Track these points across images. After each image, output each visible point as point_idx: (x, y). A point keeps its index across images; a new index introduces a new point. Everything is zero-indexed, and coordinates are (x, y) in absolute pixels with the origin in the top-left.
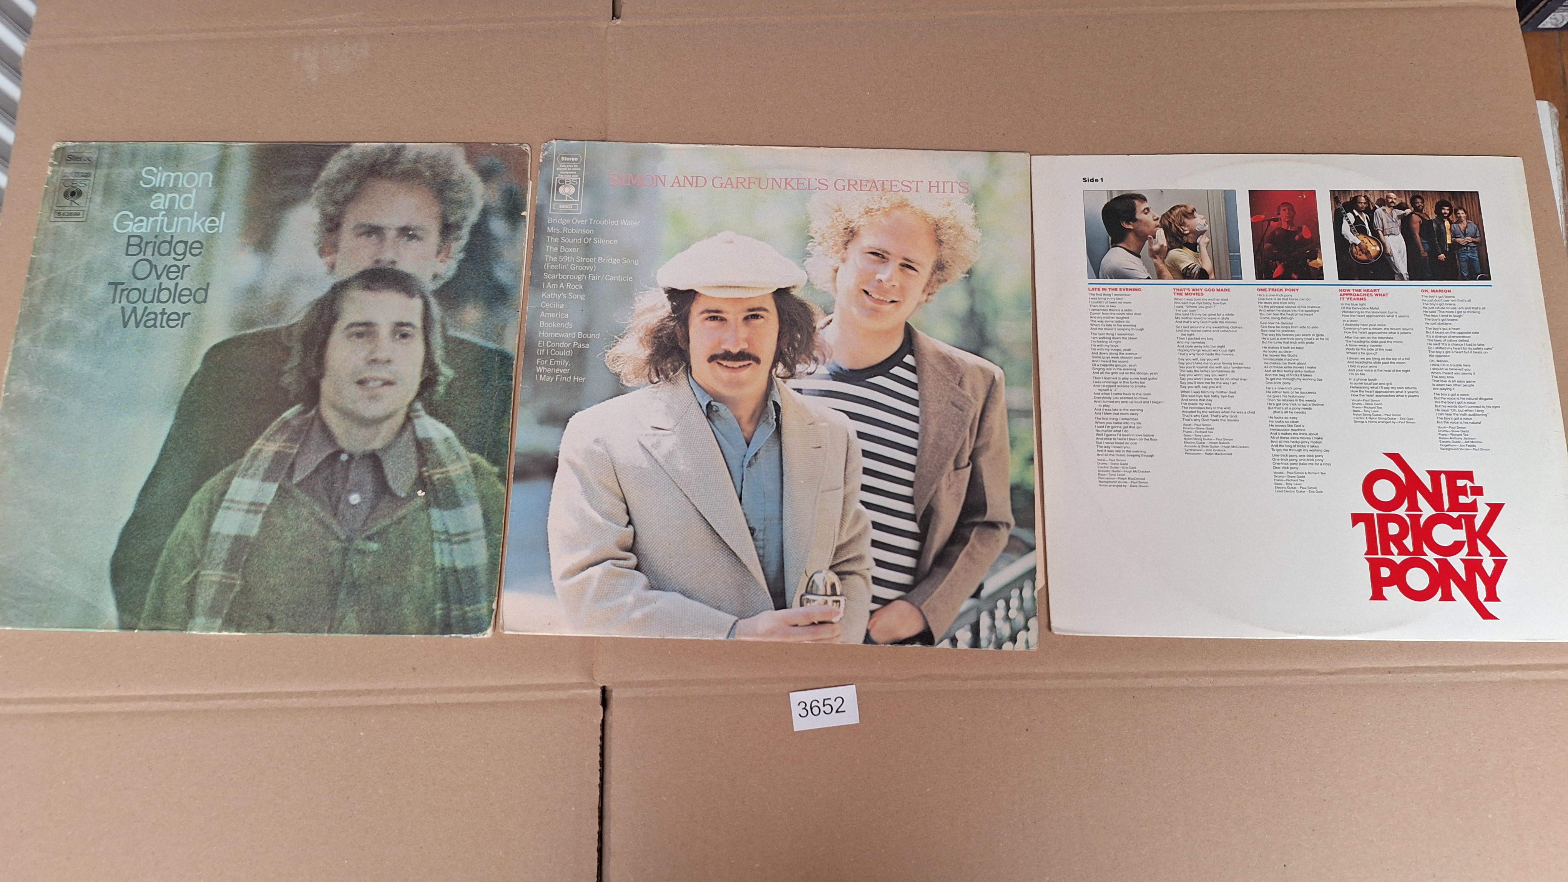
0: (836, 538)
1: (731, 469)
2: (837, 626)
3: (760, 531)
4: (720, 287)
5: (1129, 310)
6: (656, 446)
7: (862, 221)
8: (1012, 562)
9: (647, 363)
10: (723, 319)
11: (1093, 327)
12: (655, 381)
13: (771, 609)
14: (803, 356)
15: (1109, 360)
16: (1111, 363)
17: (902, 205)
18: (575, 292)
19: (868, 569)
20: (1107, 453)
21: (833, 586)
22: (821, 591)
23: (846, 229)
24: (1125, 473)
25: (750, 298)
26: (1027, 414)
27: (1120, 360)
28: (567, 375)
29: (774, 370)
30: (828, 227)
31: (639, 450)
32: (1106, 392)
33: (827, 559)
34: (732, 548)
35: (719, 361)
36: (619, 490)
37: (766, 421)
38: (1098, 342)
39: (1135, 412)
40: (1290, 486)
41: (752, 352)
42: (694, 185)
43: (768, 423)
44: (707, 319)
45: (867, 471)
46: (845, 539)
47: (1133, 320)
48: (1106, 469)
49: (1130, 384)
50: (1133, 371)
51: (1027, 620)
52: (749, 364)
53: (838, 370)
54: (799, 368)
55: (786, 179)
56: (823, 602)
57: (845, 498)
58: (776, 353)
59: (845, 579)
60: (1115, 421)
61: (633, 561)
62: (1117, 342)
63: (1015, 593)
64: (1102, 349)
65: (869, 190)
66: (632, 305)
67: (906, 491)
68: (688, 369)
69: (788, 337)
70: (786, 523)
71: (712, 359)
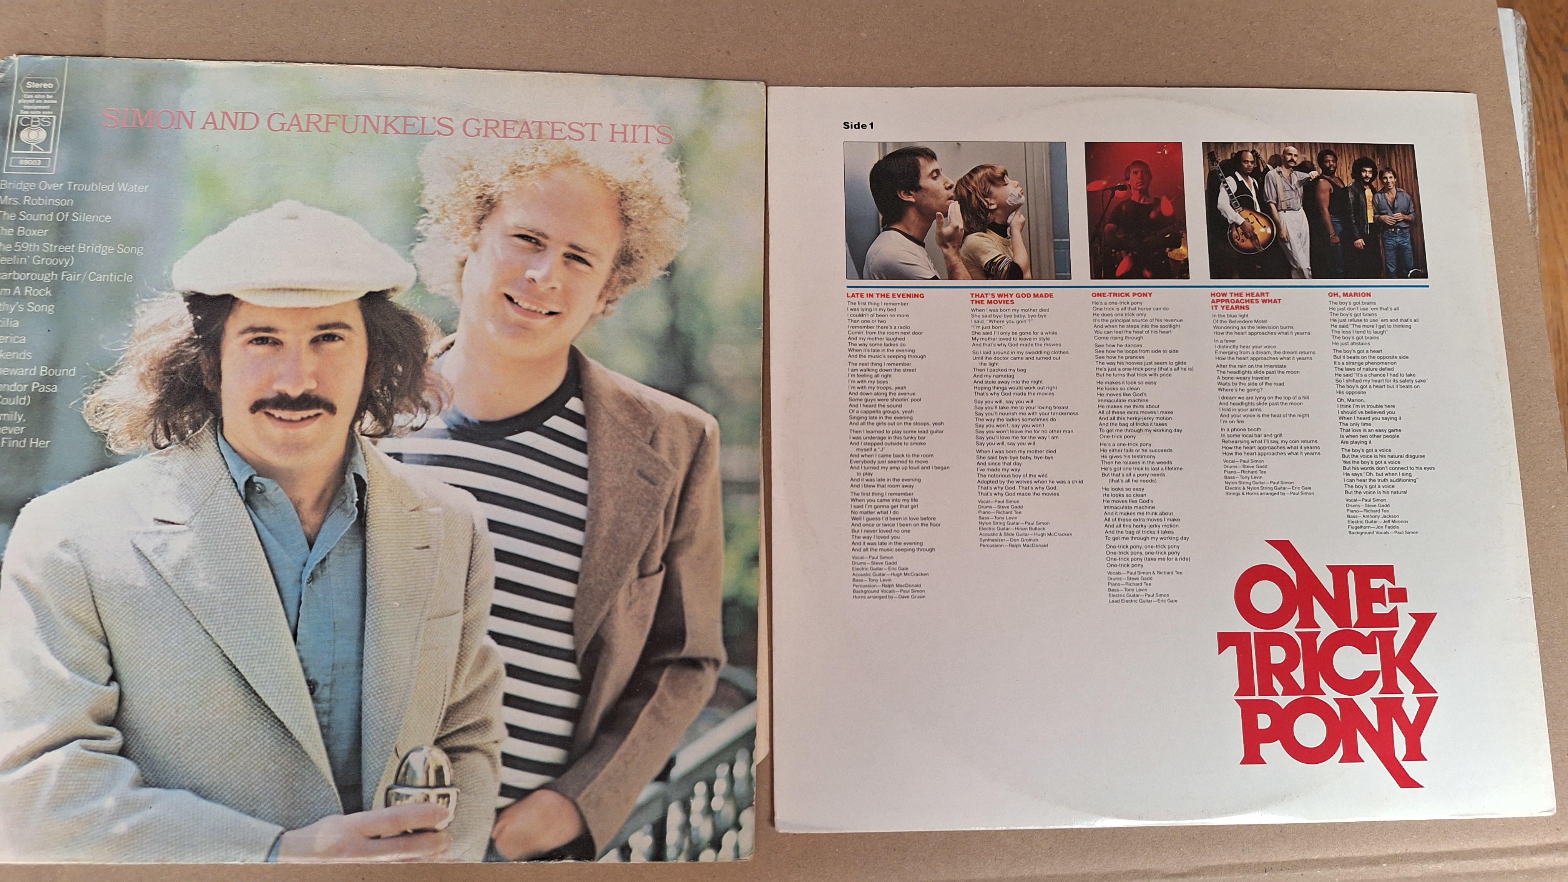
0: (448, 692)
1: (281, 585)
2: (444, 835)
3: (325, 685)
4: (274, 290)
5: (905, 327)
6: (160, 550)
7: (506, 186)
8: (720, 721)
9: (151, 416)
10: (277, 343)
11: (852, 353)
12: (162, 445)
13: (338, 812)
14: (406, 401)
15: (873, 403)
16: (877, 408)
17: (569, 161)
18: (38, 300)
19: (496, 742)
20: (866, 546)
21: (439, 771)
22: (420, 780)
23: (480, 197)
24: (892, 577)
25: (322, 307)
26: (750, 487)
27: (890, 403)
28: (19, 437)
29: (358, 423)
30: (451, 195)
31: (133, 557)
32: (867, 453)
33: (432, 728)
34: (278, 715)
35: (268, 410)
36: (97, 625)
37: (342, 507)
38: (858, 376)
39: (908, 483)
40: (1131, 593)
41: (322, 394)
42: (239, 126)
43: (345, 510)
44: (251, 342)
45: (501, 584)
46: (461, 695)
47: (911, 342)
48: (865, 572)
49: (902, 441)
50: (909, 421)
51: (738, 813)
52: (318, 415)
53: (461, 423)
54: (399, 419)
55: (386, 117)
56: (422, 797)
57: (464, 628)
58: (362, 396)
59: (459, 759)
60: (880, 497)
61: (116, 739)
62: (886, 376)
63: (722, 770)
64: (864, 387)
65: (518, 137)
66: (130, 320)
67: (562, 613)
68: (218, 424)
69: (383, 370)
70: (368, 672)
71: (257, 406)
